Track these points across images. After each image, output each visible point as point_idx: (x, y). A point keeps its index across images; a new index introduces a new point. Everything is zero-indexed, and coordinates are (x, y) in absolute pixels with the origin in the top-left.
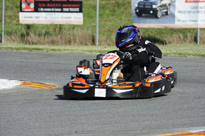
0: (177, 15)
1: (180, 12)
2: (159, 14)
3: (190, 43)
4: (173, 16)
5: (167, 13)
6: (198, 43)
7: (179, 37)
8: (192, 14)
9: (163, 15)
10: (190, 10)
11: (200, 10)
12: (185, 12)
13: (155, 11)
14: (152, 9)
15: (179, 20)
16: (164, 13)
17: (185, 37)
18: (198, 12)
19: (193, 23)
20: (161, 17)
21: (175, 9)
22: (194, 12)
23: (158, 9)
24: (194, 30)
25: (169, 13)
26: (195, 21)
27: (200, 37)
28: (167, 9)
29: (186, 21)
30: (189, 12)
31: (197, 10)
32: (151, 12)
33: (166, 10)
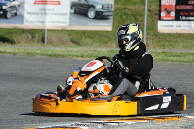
0: (26, 16)
1: (29, 13)
2: (9, 15)
3: (38, 42)
4: (22, 17)
5: (16, 14)
6: (45, 43)
7: (28, 37)
8: (40, 16)
9: (12, 16)
10: (38, 11)
11: (47, 12)
12: (33, 14)
13: (5, 12)
14: (2, 9)
15: (27, 21)
16: (14, 14)
17: (33, 37)
18: (45, 14)
19: (41, 24)
20: (10, 18)
21: (23, 10)
22: (42, 14)
23: (8, 10)
24: (41, 32)
25: (18, 14)
26: (42, 22)
27: (47, 38)
28: (16, 10)
29: (34, 22)
30: (37, 14)
31: (44, 12)
32: (1, 12)
33: (15, 11)
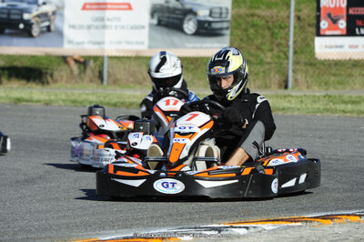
0: (67, 32)
1: (73, 27)
2: (35, 31)
3: (91, 81)
4: (60, 33)
5: (49, 28)
6: (105, 83)
8: (93, 31)
9: (42, 32)
10: (90, 23)
11: (107, 23)
12: (81, 27)
13: (28, 25)
14: (22, 20)
15: (70, 42)
16: (45, 29)
18: (104, 27)
19: (96, 47)
20: (38, 36)
21: (63, 21)
22: (97, 28)
23: (33, 21)
25: (52, 28)
26: (99, 43)
27: (108, 72)
28: (49, 20)
29: (83, 43)
30: (89, 27)
31: (101, 23)
32: (21, 26)
33: (46, 24)
